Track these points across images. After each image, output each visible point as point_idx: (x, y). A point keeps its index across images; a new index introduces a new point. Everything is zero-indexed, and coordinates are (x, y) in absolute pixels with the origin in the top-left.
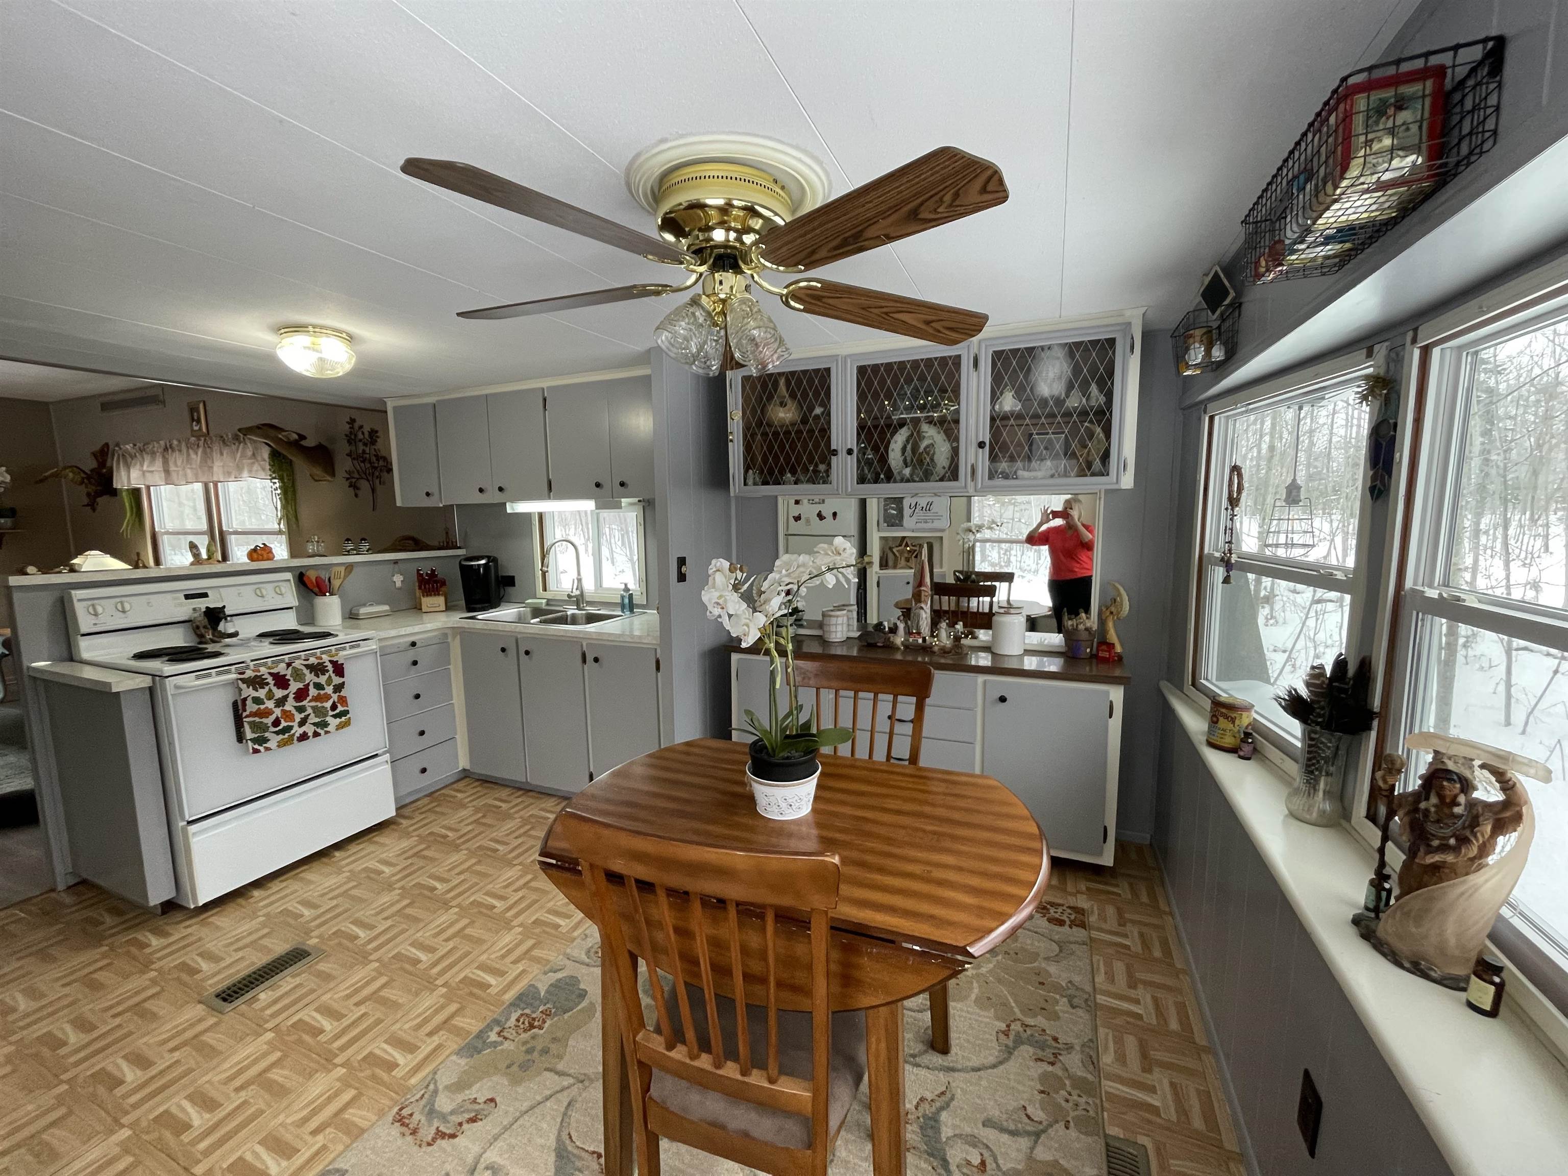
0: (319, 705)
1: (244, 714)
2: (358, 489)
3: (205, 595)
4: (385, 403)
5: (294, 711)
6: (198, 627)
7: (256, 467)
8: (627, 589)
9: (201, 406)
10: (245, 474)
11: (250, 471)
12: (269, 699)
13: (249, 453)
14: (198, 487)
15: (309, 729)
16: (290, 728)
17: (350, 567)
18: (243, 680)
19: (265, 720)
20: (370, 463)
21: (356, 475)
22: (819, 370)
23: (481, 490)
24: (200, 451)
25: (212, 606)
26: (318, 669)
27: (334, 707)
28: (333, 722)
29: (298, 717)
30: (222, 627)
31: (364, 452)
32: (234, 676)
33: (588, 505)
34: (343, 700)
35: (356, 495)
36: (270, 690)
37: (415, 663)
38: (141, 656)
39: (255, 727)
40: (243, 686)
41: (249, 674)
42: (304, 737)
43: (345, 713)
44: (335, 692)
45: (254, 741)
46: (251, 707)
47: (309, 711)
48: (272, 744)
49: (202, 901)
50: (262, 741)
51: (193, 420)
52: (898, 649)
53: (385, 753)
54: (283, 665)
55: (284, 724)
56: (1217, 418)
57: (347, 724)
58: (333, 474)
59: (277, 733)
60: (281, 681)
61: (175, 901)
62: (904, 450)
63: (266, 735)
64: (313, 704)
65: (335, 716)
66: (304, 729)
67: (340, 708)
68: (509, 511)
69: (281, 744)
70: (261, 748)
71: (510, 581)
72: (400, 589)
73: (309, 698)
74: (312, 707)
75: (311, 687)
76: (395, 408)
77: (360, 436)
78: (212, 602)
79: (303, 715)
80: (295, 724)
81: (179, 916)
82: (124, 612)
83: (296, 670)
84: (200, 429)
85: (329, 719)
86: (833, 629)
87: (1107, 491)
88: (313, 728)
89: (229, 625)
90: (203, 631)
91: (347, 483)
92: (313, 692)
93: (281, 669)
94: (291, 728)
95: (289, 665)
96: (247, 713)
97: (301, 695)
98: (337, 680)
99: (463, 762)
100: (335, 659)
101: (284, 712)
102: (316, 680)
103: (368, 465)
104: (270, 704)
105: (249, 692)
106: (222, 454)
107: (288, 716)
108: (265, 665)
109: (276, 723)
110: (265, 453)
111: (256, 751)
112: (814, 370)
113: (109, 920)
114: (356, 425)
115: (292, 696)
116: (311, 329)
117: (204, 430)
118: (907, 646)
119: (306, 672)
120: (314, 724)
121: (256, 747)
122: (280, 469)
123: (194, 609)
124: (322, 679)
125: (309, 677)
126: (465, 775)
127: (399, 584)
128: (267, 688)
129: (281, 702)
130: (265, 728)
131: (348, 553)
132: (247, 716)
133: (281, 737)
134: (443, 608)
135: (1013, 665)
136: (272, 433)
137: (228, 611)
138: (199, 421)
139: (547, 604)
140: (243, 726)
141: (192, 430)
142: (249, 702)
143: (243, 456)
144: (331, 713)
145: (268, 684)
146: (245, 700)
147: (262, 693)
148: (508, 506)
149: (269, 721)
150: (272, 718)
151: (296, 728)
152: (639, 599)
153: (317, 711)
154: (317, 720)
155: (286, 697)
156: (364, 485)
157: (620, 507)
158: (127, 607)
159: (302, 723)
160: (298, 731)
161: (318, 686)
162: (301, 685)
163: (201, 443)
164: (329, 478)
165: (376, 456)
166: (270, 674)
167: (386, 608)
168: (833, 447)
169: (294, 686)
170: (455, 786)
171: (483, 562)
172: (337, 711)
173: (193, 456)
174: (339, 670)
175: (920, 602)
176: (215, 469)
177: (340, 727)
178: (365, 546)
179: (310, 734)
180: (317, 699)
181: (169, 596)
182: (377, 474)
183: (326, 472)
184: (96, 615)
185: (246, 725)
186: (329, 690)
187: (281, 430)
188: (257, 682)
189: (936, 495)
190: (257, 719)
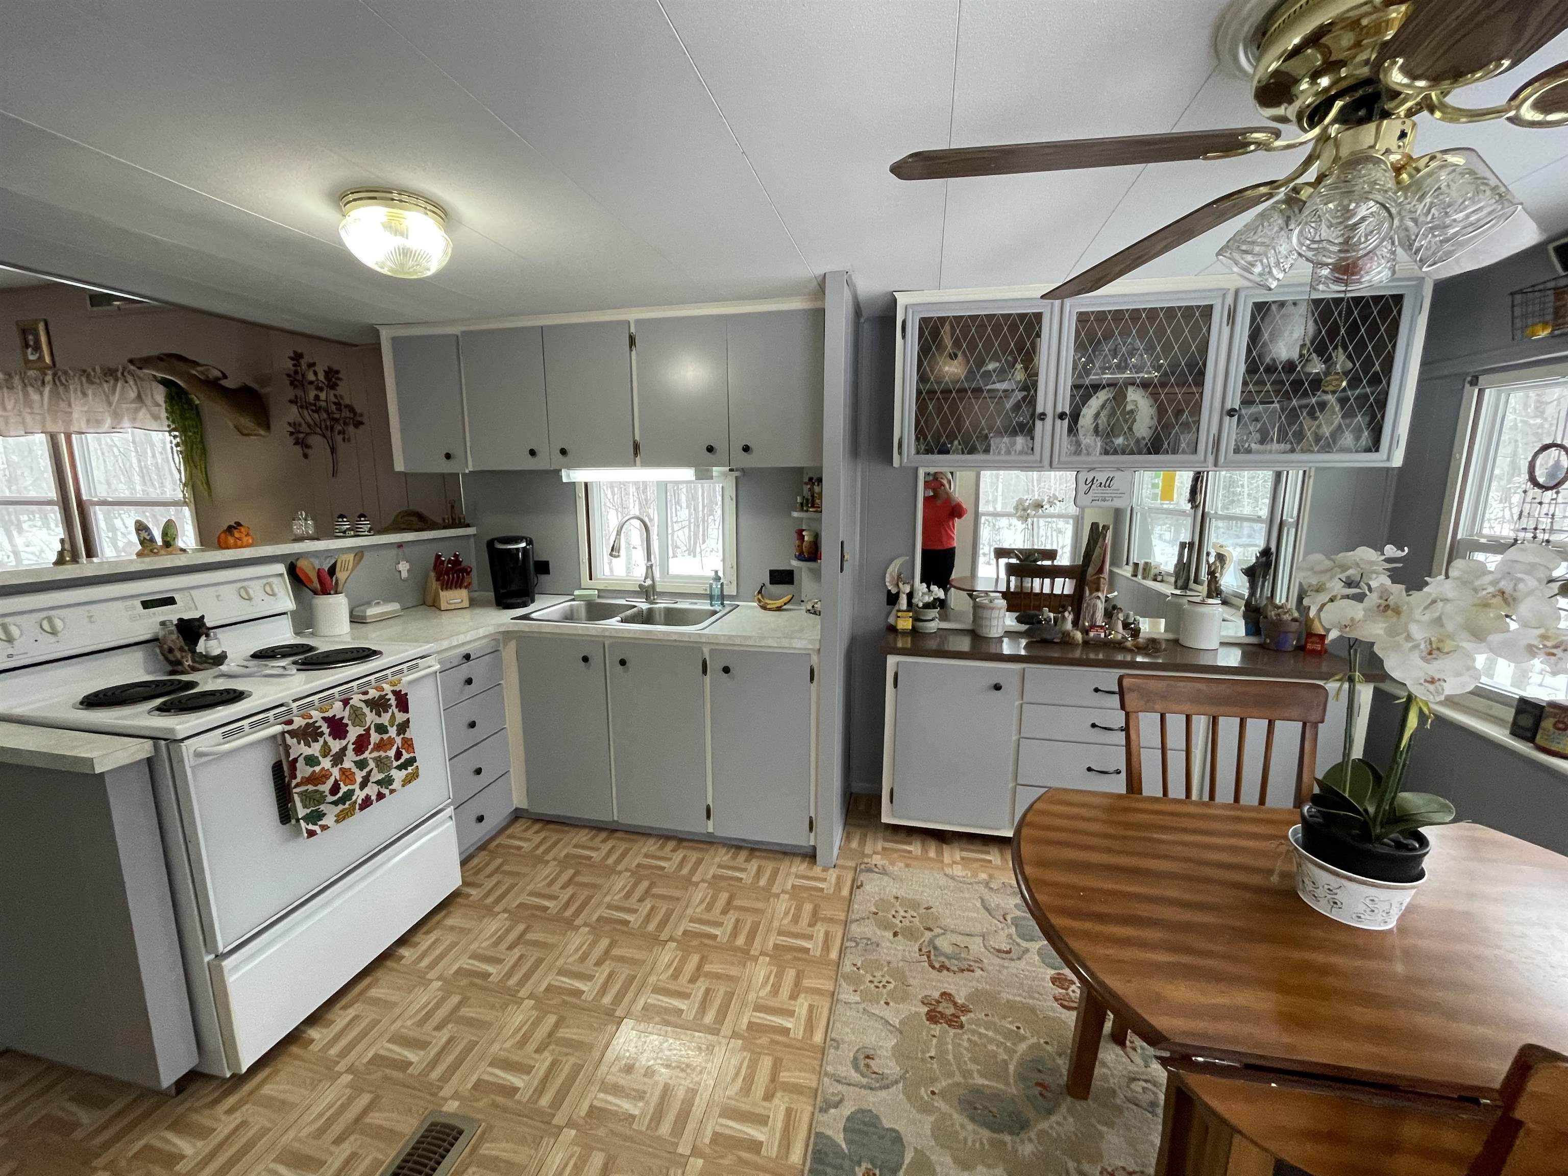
0: (382, 754)
1: (294, 783)
2: (308, 447)
3: (171, 601)
4: (377, 334)
5: (354, 769)
6: (171, 650)
7: (142, 413)
8: (717, 578)
9: (41, 327)
10: (126, 423)
11: (134, 420)
12: (325, 756)
13: (133, 394)
14: (40, 440)
15: (372, 790)
16: (350, 793)
17: (359, 552)
18: (292, 733)
19: (321, 788)
20: (327, 411)
21: (304, 428)
22: (1025, 315)
23: (533, 453)
24: (47, 390)
25: (186, 617)
26: (379, 705)
27: (398, 755)
28: (398, 776)
29: (359, 776)
30: (202, 646)
31: (317, 398)
32: (278, 729)
33: (687, 474)
34: (408, 744)
35: (306, 456)
36: (325, 742)
37: (469, 681)
38: (94, 701)
39: (307, 798)
40: (289, 740)
41: (299, 722)
42: (367, 803)
43: (412, 761)
44: (398, 734)
45: (307, 819)
46: (303, 771)
47: (372, 764)
48: (328, 820)
49: (246, 1061)
50: (315, 817)
51: (27, 346)
52: (1077, 645)
53: (448, 806)
54: (338, 705)
55: (344, 789)
56: (1487, 391)
57: (415, 776)
58: (268, 427)
59: (335, 803)
60: (338, 728)
61: (200, 1069)
62: (1097, 415)
63: (322, 807)
64: (375, 754)
65: (399, 768)
66: (367, 791)
67: (406, 756)
68: (565, 480)
69: (341, 818)
70: (316, 828)
71: (543, 568)
72: (405, 581)
73: (370, 747)
74: (374, 759)
75: (372, 731)
76: (395, 340)
77: (311, 377)
78: (182, 611)
79: (364, 773)
80: (356, 787)
81: (207, 1092)
82: (54, 633)
83: (355, 710)
84: (41, 358)
85: (395, 773)
86: (994, 623)
87: (1317, 469)
88: (376, 788)
89: (212, 643)
90: (178, 655)
91: (291, 440)
92: (375, 737)
93: (337, 710)
94: (352, 792)
95: (346, 702)
96: (298, 780)
97: (361, 744)
98: (400, 717)
99: (519, 800)
100: (397, 688)
101: (343, 771)
102: (378, 721)
103: (325, 416)
104: (326, 763)
105: (299, 749)
106: (84, 394)
107: (347, 775)
108: (311, 704)
109: (335, 789)
110: (159, 394)
111: (311, 834)
112: (1019, 315)
113: (86, 1117)
114: (303, 362)
115: (351, 747)
116: (395, 195)
117: (48, 359)
118: (1086, 643)
119: (366, 710)
120: (378, 783)
121: (311, 827)
122: (183, 417)
123: (163, 624)
124: (385, 719)
125: (371, 717)
126: (517, 815)
127: (404, 575)
128: (321, 740)
129: (338, 759)
130: (319, 798)
131: (344, 535)
132: (297, 785)
133: (341, 807)
134: (466, 603)
135: (1207, 661)
136: (182, 366)
137: (209, 623)
138: (37, 348)
139: (599, 597)
140: (291, 800)
141: (27, 361)
142: (300, 764)
143: (122, 398)
144: (395, 764)
145: (322, 734)
146: (295, 760)
147: (315, 749)
148: (564, 473)
149: (326, 787)
150: (331, 782)
151: (358, 792)
152: (731, 590)
153: (382, 764)
154: (381, 776)
155: (344, 749)
156: (317, 441)
157: (711, 478)
158: (59, 624)
159: (363, 785)
160: (359, 795)
161: (381, 729)
162: (360, 731)
163: (49, 378)
164: (262, 432)
165: (338, 404)
166: (324, 718)
167: (395, 606)
168: (1039, 409)
169: (354, 733)
170: (509, 832)
171: (523, 545)
172: (402, 760)
173: (35, 397)
174: (403, 703)
175: (1098, 590)
176: (75, 416)
177: (407, 781)
178: (365, 525)
179: (374, 798)
180: (379, 747)
181: (119, 604)
182: (338, 428)
183: (259, 424)
184: (10, 640)
185: (296, 798)
186: (393, 732)
187: (195, 364)
188: (309, 733)
189: (1119, 469)
190: (311, 788)
